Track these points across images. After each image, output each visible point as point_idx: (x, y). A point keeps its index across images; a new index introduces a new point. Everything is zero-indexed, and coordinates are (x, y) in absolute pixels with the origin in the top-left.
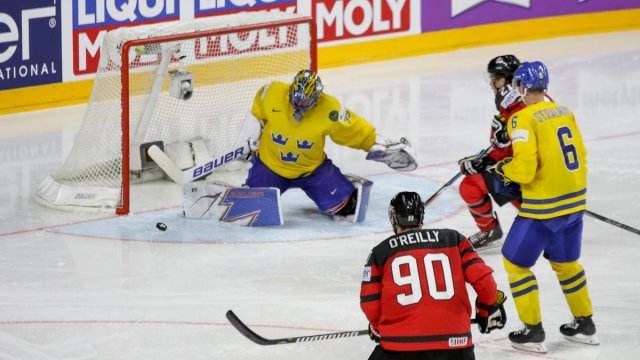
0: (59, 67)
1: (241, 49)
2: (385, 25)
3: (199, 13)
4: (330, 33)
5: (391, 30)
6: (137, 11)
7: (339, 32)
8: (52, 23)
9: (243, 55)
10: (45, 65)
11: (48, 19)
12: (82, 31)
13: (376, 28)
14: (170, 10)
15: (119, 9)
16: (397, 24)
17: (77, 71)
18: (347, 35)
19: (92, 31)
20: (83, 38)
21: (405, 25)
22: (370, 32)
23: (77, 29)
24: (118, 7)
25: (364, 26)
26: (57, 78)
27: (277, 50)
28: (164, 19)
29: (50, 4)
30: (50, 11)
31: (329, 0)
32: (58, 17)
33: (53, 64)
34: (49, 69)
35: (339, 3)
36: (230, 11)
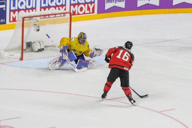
2: (88, 12)
3: (41, 8)
4: (74, 13)
5: (90, 13)
6: (26, 7)
7: (76, 13)
8: (4, 9)
10: (2, 20)
11: (3, 8)
13: (86, 13)
16: (91, 11)
17: (10, 21)
18: (78, 14)
19: (14, 11)
20: (12, 13)
21: (93, 12)
22: (84, 13)
24: (21, 5)
25: (83, 12)
26: (5, 23)
27: (61, 17)
28: (32, 9)
29: (4, 4)
30: (4, 6)
31: (74, 5)
32: (6, 8)
33: (4, 20)
34: (3, 20)
35: (77, 6)
36: (49, 7)
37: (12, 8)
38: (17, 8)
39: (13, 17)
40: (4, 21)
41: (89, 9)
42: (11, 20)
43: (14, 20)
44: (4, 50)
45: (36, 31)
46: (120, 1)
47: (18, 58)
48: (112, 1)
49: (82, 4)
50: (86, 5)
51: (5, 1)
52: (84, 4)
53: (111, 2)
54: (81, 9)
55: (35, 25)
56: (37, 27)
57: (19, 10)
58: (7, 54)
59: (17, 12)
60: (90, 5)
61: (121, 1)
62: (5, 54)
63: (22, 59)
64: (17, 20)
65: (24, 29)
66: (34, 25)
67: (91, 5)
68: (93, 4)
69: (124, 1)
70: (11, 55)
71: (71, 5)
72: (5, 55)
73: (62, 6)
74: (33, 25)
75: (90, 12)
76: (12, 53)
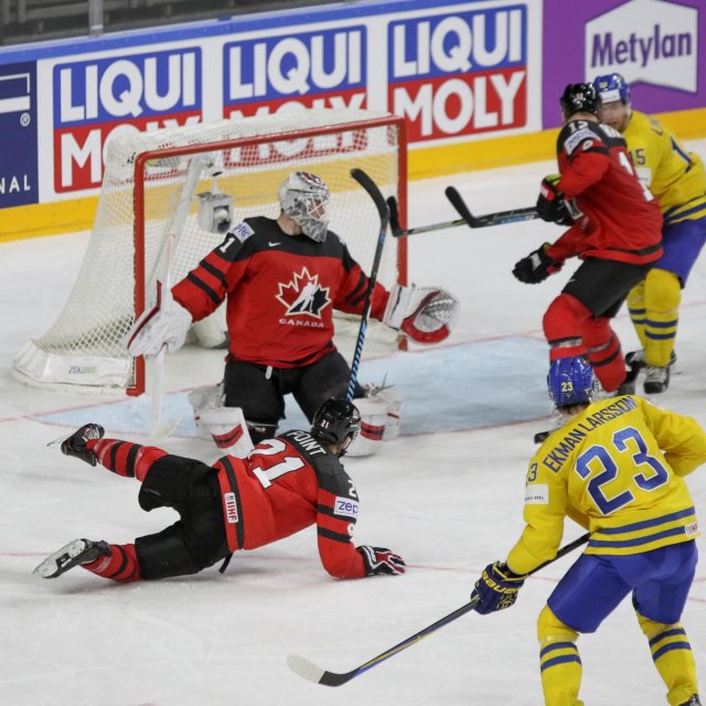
0: (34, 182)
1: (289, 154)
2: (492, 119)
3: (230, 106)
5: (500, 127)
6: (142, 102)
7: (427, 130)
8: (25, 120)
9: (291, 162)
10: (14, 180)
11: (18, 114)
12: (66, 132)
13: (478, 124)
14: (189, 100)
15: (119, 100)
16: (508, 117)
17: (59, 188)
18: (438, 133)
19: (80, 131)
20: (68, 140)
21: (520, 119)
22: (470, 129)
23: (60, 128)
24: (117, 96)
25: (461, 122)
26: (31, 197)
27: (341, 156)
28: (181, 113)
29: (22, 93)
30: (22, 103)
31: (412, 85)
32: (33, 111)
33: (25, 177)
34: (21, 184)
35: (426, 90)
36: (274, 100)
37: (70, 114)
38: (93, 113)
39: (74, 163)
40: (27, 188)
41: (493, 103)
42: (67, 180)
43: (82, 178)
44: (34, 341)
45: (212, 231)
46: (666, 55)
47: (115, 386)
48: (622, 56)
49: (457, 74)
50: (480, 83)
51: (27, 75)
52: (468, 77)
53: (620, 62)
54: (453, 106)
55: (205, 196)
56: (215, 209)
57: (106, 123)
58: (53, 367)
59: (95, 135)
60: (498, 80)
61: (671, 54)
62: (43, 363)
63: (137, 388)
64: (95, 176)
65: (148, 225)
66: (202, 196)
67: (508, 79)
68: (517, 78)
69: (689, 52)
70: (76, 370)
71: (394, 83)
72: (47, 372)
73: (346, 91)
74: (196, 198)
75: (500, 118)
76: (79, 358)
